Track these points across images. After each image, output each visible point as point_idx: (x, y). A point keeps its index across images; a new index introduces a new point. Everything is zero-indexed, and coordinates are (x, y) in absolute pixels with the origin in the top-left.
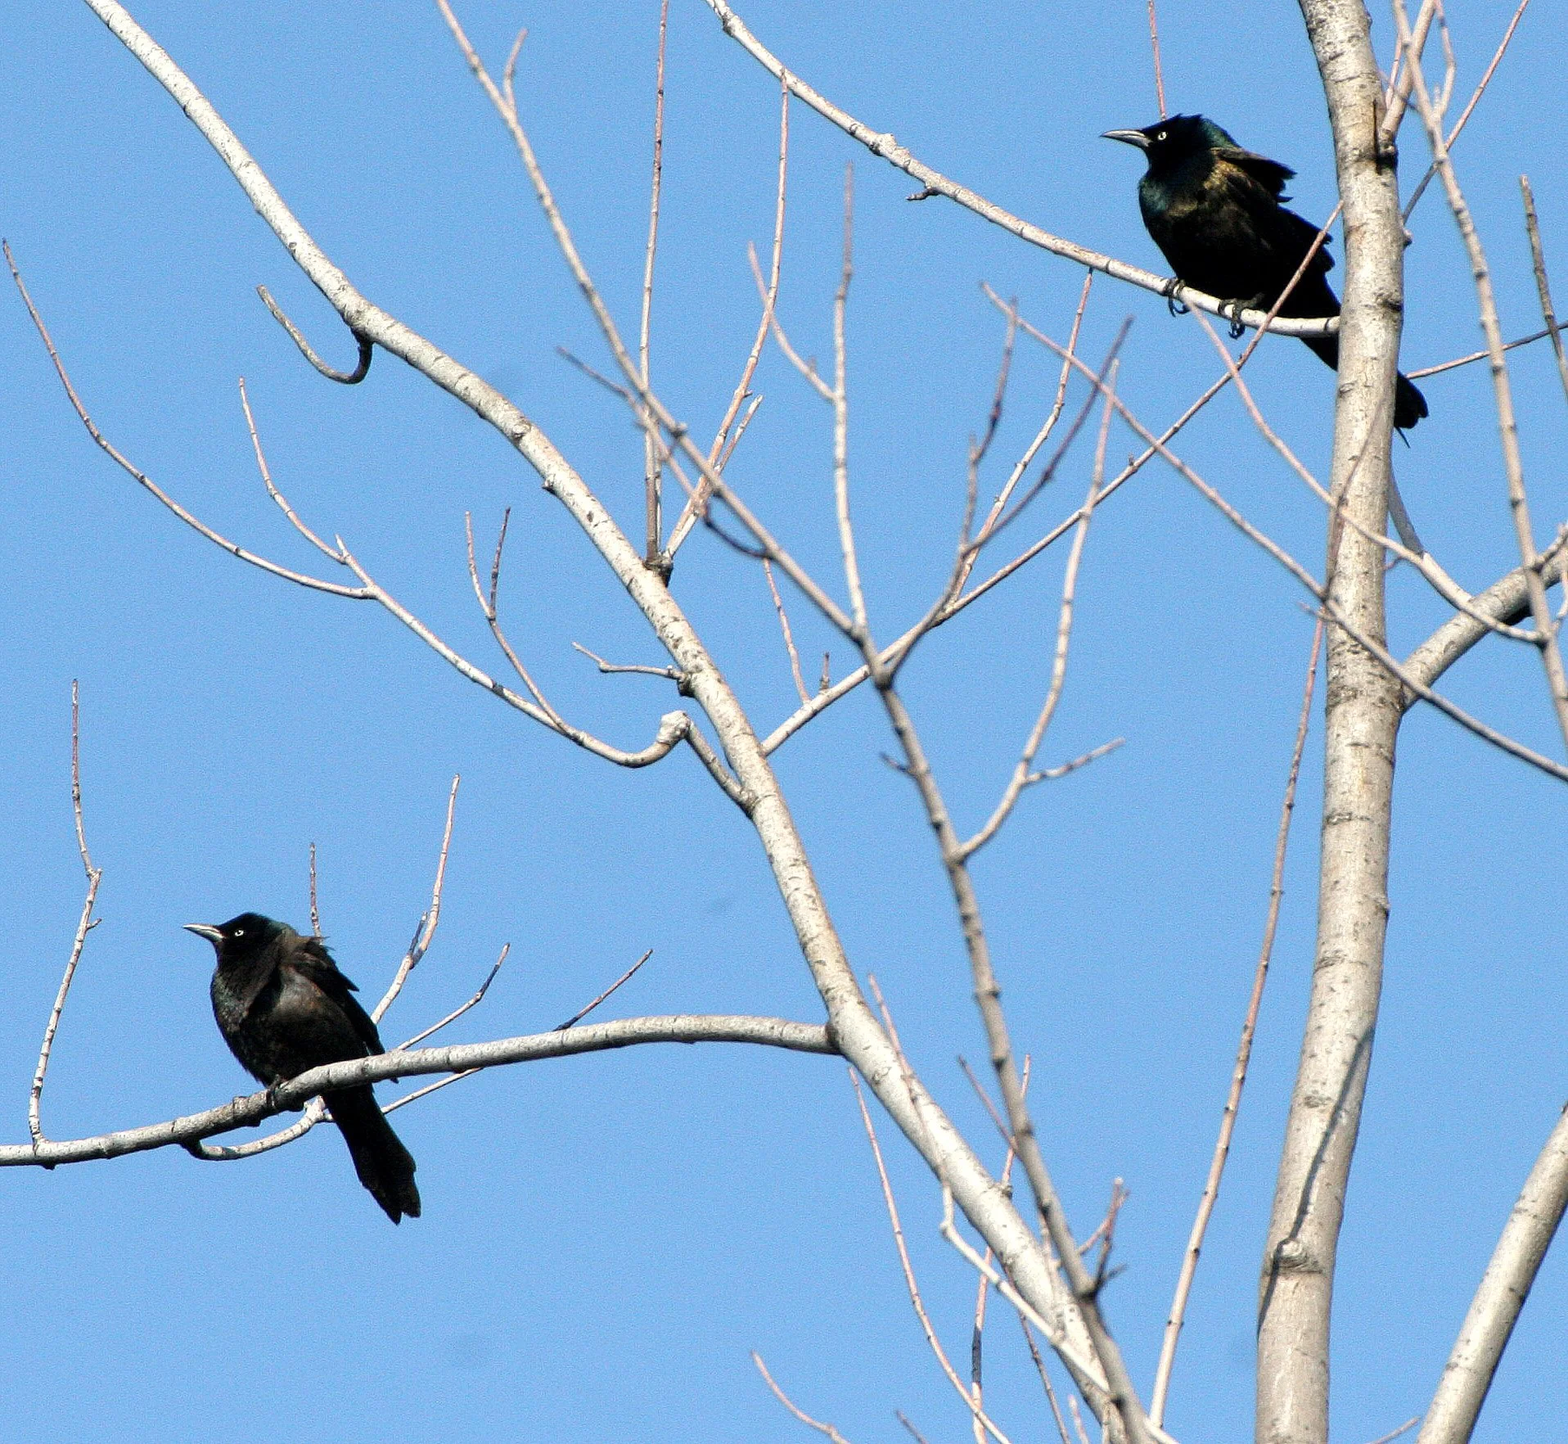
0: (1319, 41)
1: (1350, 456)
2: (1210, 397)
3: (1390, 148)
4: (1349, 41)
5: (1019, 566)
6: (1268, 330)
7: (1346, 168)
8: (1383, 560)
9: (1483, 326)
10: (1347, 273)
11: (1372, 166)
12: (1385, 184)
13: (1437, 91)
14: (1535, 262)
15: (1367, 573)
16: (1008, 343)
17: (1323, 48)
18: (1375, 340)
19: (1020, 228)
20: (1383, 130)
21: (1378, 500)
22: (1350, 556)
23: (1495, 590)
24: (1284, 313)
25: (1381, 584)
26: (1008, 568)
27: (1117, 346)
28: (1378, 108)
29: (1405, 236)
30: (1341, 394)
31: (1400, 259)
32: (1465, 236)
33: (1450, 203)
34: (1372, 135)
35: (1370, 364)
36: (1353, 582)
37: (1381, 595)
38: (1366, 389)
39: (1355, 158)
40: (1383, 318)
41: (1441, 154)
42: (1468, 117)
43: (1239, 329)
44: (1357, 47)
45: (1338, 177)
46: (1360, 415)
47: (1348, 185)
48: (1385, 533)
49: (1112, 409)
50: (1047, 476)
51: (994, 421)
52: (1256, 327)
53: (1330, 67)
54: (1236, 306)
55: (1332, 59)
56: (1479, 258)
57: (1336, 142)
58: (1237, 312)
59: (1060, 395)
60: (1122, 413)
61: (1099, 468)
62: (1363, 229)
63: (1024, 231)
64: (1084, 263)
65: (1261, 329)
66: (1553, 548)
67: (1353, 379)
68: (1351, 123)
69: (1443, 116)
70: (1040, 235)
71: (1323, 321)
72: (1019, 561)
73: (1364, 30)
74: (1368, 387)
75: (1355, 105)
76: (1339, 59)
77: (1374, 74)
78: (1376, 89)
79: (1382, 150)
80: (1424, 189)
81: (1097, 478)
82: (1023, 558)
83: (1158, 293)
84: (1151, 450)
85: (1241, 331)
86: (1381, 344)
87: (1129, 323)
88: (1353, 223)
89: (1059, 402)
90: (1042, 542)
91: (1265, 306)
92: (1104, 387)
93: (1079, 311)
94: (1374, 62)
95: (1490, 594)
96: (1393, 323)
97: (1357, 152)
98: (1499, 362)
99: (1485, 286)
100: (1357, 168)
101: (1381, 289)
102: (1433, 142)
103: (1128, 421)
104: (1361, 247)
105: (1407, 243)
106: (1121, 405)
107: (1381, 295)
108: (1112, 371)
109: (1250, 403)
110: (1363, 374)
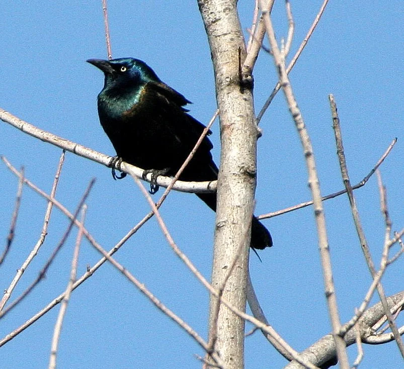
0: (205, 12)
1: (223, 266)
2: (137, 229)
3: (249, 77)
4: (224, 11)
5: (19, 333)
6: (173, 189)
7: (222, 90)
8: (243, 330)
9: (310, 185)
10: (222, 154)
11: (238, 88)
12: (246, 100)
13: (283, 41)
14: (338, 147)
15: (233, 338)
16: (19, 194)
17: (208, 16)
18: (239, 195)
19: (21, 125)
20: (245, 66)
21: (240, 294)
22: (222, 328)
23: (312, 349)
24: (182, 178)
25: (242, 344)
26: (12, 334)
27: (86, 197)
28: (242, 52)
29: (257, 131)
30: (218, 228)
31: (255, 145)
32: (299, 130)
33: (290, 110)
34: (238, 69)
35: (236, 210)
36: (224, 343)
37: (242, 351)
38: (234, 225)
39: (227, 83)
40: (244, 181)
41: (285, 80)
42: (297, 59)
43: (155, 188)
44: (229, 15)
45: (217, 95)
46: (229, 241)
47: (223, 100)
48: (245, 311)
49: (82, 236)
50: (42, 276)
51: (10, 242)
52: (166, 187)
53: (212, 27)
54: (154, 174)
55: (213, 22)
56: (307, 144)
57: (216, 74)
58: (154, 178)
59: (45, 228)
60: (87, 237)
61: (74, 271)
62: (232, 127)
63: (24, 127)
64: (61, 147)
65: (168, 188)
66: (351, 322)
67: (226, 219)
68: (225, 62)
69: (286, 57)
70: (34, 129)
71: (207, 183)
72: (19, 330)
73: (233, 5)
74: (234, 224)
75: (228, 50)
76: (218, 23)
77: (239, 32)
78: (240, 41)
79: (244, 78)
80: (270, 102)
81: (72, 277)
82: (21, 328)
83: (106, 166)
84: (104, 259)
85: (156, 189)
86: (243, 197)
87: (93, 182)
88: (226, 123)
89: (44, 232)
90: (33, 318)
91: (170, 174)
92: (77, 221)
93: (57, 176)
94: (239, 25)
95: (309, 351)
96: (250, 185)
97: (228, 80)
98: (319, 208)
99: (311, 161)
100: (229, 89)
101: (243, 163)
102: (280, 72)
103: (91, 242)
104: (231, 138)
105: (259, 135)
106: (86, 232)
107: (243, 167)
108: (83, 212)
109: (166, 232)
110: (231, 216)
